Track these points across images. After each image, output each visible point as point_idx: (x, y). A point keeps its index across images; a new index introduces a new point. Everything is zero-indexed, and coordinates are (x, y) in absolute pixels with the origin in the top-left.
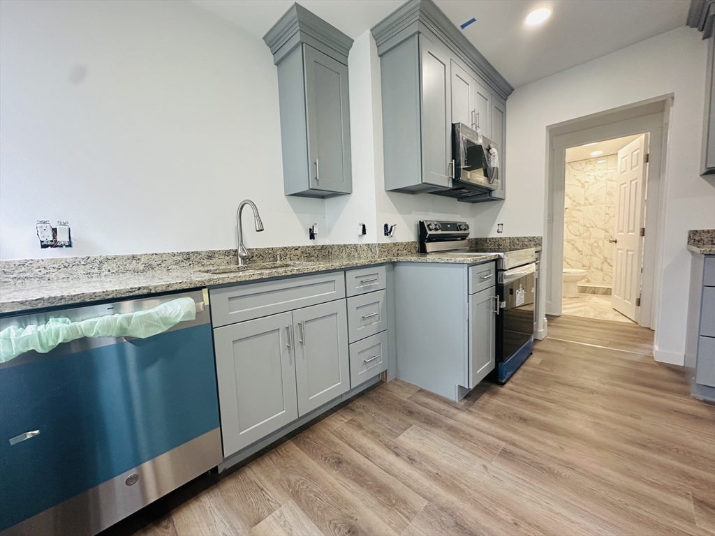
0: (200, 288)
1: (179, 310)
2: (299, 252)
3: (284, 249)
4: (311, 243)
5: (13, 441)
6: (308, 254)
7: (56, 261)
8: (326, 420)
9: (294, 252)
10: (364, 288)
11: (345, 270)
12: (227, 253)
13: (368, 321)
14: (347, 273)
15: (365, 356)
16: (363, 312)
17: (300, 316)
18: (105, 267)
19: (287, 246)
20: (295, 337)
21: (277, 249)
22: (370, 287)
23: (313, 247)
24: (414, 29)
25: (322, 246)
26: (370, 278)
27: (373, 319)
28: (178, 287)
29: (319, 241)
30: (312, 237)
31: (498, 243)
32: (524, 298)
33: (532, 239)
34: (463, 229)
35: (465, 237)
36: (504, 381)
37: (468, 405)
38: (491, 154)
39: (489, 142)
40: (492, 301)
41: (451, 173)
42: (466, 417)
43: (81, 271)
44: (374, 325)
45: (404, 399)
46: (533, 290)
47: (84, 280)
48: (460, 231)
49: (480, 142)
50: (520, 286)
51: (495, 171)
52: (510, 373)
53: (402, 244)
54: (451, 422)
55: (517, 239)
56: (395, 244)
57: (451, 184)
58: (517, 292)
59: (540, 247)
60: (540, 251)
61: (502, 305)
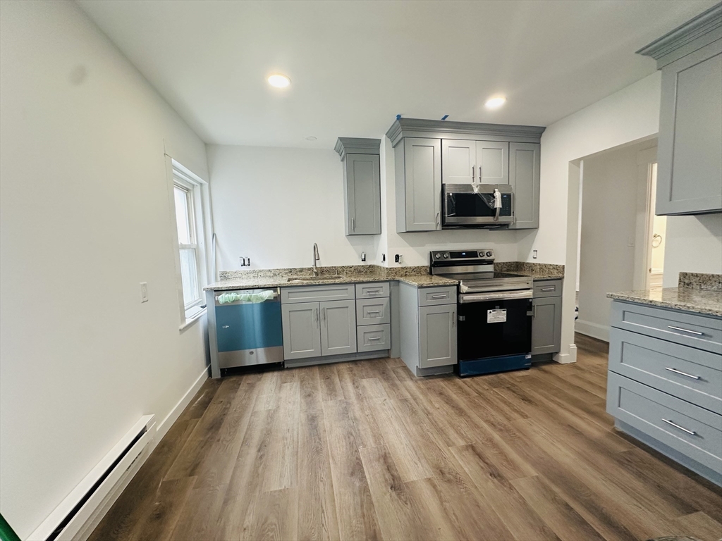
0: (277, 287)
1: (267, 295)
2: (352, 269)
3: (342, 267)
4: (363, 263)
5: (223, 327)
6: (358, 270)
7: (245, 271)
9: (349, 269)
10: (370, 295)
11: (355, 283)
12: (309, 269)
13: (372, 315)
14: (357, 285)
15: (370, 336)
16: (368, 310)
17: (323, 305)
19: (344, 265)
20: (321, 316)
21: (338, 267)
22: (375, 295)
23: (363, 266)
24: (400, 136)
25: (370, 266)
26: (376, 289)
27: (377, 315)
28: (267, 286)
29: (369, 262)
30: (364, 260)
31: (532, 267)
32: (505, 318)
33: (556, 267)
34: (486, 256)
35: (490, 262)
36: (462, 375)
37: (420, 380)
38: (494, 197)
39: (497, 186)
40: (450, 314)
41: (439, 220)
42: (409, 383)
43: (252, 275)
44: (378, 319)
45: (389, 367)
46: (529, 313)
47: (253, 279)
48: (479, 258)
49: (476, 191)
50: (496, 307)
51: (498, 211)
52: (475, 373)
53: (410, 268)
54: (398, 382)
55: (545, 265)
56: (403, 268)
57: (439, 228)
58: (489, 311)
59: (561, 275)
60: (561, 279)
61: (461, 318)
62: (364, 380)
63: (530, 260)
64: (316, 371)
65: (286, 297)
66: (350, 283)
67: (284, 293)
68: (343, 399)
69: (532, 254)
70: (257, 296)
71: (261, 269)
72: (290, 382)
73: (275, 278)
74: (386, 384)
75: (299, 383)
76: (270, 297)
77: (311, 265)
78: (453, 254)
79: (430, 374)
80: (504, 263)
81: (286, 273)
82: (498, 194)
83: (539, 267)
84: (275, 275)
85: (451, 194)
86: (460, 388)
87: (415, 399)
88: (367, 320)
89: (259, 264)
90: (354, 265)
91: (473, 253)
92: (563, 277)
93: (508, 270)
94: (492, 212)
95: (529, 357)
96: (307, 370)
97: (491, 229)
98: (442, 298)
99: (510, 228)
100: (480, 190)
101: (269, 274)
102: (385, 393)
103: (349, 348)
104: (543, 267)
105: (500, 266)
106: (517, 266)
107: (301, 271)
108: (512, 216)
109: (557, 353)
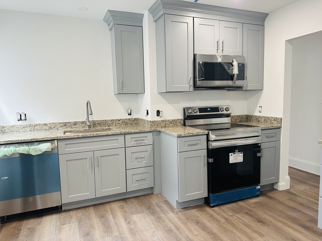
0: (54, 140)
1: (45, 147)
2: (120, 122)
3: (111, 120)
4: (129, 117)
5: (2, 178)
6: (125, 123)
7: (22, 125)
8: (112, 204)
10: (137, 144)
11: (125, 134)
12: (83, 122)
13: (139, 160)
14: (126, 136)
15: (137, 177)
16: (136, 155)
17: (97, 154)
19: (113, 119)
21: (108, 121)
22: (141, 143)
23: (129, 119)
24: (161, 13)
25: (135, 119)
27: (143, 159)
29: (134, 116)
30: (130, 114)
31: (258, 119)
32: (242, 159)
33: (276, 119)
34: (225, 111)
35: (228, 116)
36: (211, 205)
37: (180, 211)
38: (233, 66)
39: (235, 57)
40: (202, 157)
41: (192, 83)
42: (172, 215)
43: (28, 129)
44: (144, 163)
45: (153, 203)
46: (258, 155)
47: (29, 132)
48: (220, 113)
49: (219, 60)
50: (236, 150)
51: (235, 76)
52: (221, 202)
53: (169, 121)
54: (162, 215)
55: (268, 118)
56: (163, 121)
57: (192, 89)
58: (230, 154)
59: (279, 125)
60: (279, 128)
61: (211, 160)
62: (134, 216)
63: (257, 114)
64: (91, 210)
65: (63, 148)
66: (121, 134)
67: (62, 144)
68: (118, 234)
69: (258, 109)
70: (35, 148)
71: (38, 123)
72: (69, 223)
73: (51, 130)
74: (153, 218)
75: (77, 223)
76: (48, 149)
77: (84, 119)
78: (201, 110)
79: (187, 206)
80: (237, 116)
81: (61, 127)
82: (235, 64)
83: (264, 119)
84: (50, 128)
85: (201, 63)
86: (211, 216)
87: (178, 229)
88: (135, 164)
89: (35, 118)
90: (122, 118)
91: (216, 109)
92: (281, 127)
93: (240, 121)
94: (231, 77)
95: (259, 187)
96: (83, 210)
97: (228, 90)
98: (196, 145)
99: (243, 89)
100: (222, 60)
101: (45, 127)
102: (153, 226)
103: (119, 189)
104: (266, 119)
105: (235, 118)
106: (247, 118)
107: (75, 125)
108: (245, 81)
109: (277, 183)
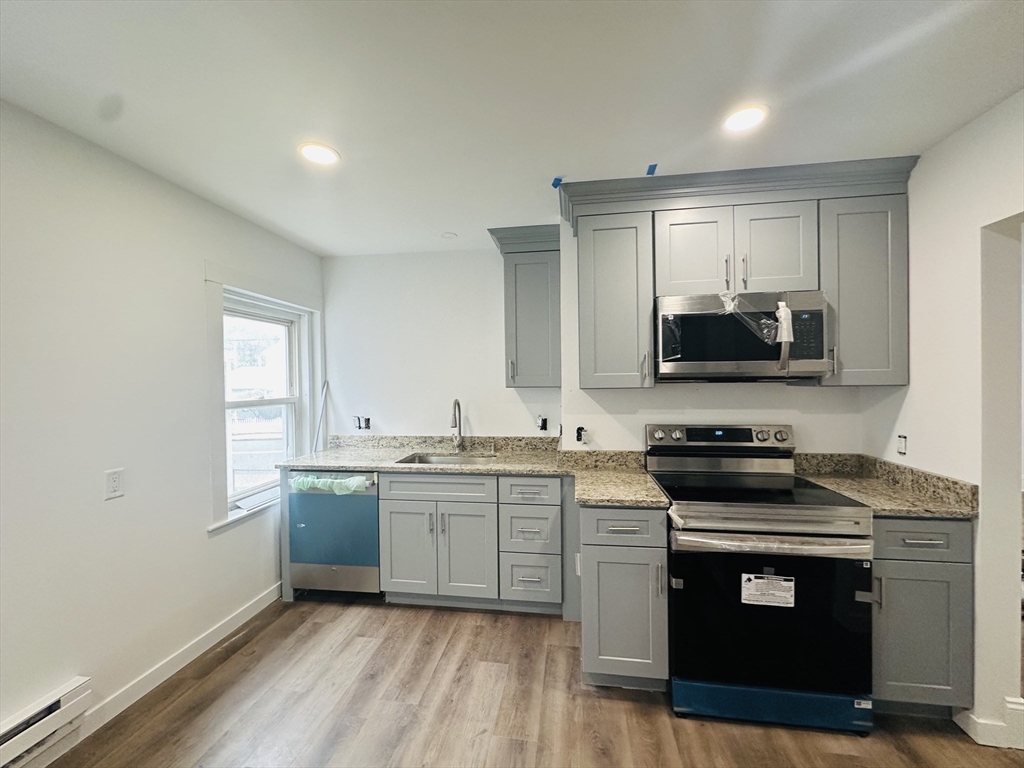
0: (373, 472)
1: (356, 483)
2: (523, 443)
3: (505, 439)
4: (542, 434)
5: (298, 526)
6: (533, 447)
7: (361, 437)
9: (517, 443)
10: (523, 499)
11: (498, 475)
13: (528, 536)
14: (501, 480)
16: (519, 525)
17: (443, 508)
18: (381, 443)
19: (509, 436)
20: (439, 526)
21: (499, 439)
22: (533, 499)
23: (541, 439)
25: (553, 439)
26: (536, 490)
27: (537, 536)
28: (359, 469)
29: (551, 433)
30: (544, 426)
31: (893, 477)
32: (792, 600)
33: (952, 486)
34: (772, 439)
35: (787, 454)
36: (676, 709)
37: (587, 694)
38: (777, 320)
39: (779, 297)
41: (648, 368)
42: (559, 697)
43: (370, 444)
44: (538, 545)
46: (861, 596)
47: (371, 449)
48: (756, 443)
49: (730, 307)
50: (766, 569)
51: (785, 350)
52: (710, 712)
53: (605, 454)
54: (538, 688)
55: (927, 477)
56: (589, 453)
57: (649, 382)
58: (745, 577)
59: (966, 510)
60: (970, 520)
61: (678, 583)
62: (483, 663)
63: (891, 456)
64: (427, 616)
65: (386, 488)
66: (487, 474)
67: (385, 481)
68: (417, 703)
69: (895, 444)
70: (341, 484)
71: (384, 435)
72: (371, 636)
73: (402, 449)
74: (514, 684)
76: (360, 486)
78: (693, 432)
79: (611, 688)
80: (824, 456)
81: (418, 444)
82: (784, 313)
83: (910, 477)
84: (402, 445)
85: (671, 318)
88: (518, 542)
89: (382, 427)
90: (525, 436)
91: (745, 434)
92: (977, 517)
94: (773, 352)
95: (867, 705)
99: (823, 384)
100: (739, 306)
101: (394, 443)
102: (494, 713)
104: (921, 481)
105: (815, 461)
106: (862, 465)
107: (440, 442)
108: (825, 360)
